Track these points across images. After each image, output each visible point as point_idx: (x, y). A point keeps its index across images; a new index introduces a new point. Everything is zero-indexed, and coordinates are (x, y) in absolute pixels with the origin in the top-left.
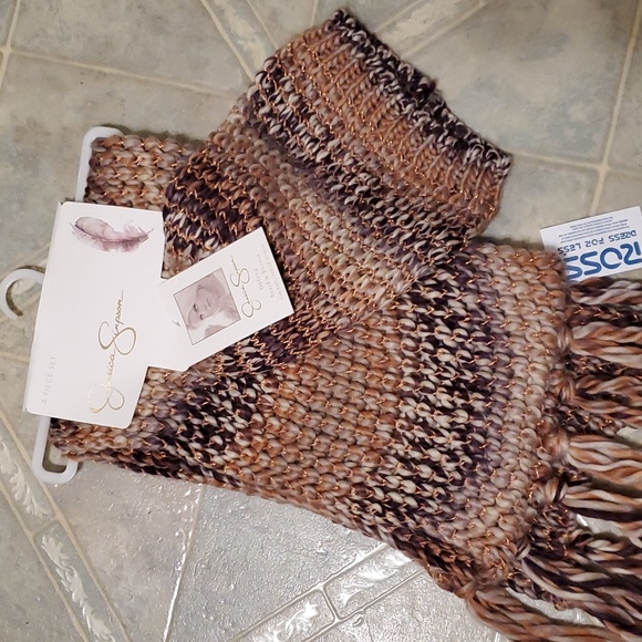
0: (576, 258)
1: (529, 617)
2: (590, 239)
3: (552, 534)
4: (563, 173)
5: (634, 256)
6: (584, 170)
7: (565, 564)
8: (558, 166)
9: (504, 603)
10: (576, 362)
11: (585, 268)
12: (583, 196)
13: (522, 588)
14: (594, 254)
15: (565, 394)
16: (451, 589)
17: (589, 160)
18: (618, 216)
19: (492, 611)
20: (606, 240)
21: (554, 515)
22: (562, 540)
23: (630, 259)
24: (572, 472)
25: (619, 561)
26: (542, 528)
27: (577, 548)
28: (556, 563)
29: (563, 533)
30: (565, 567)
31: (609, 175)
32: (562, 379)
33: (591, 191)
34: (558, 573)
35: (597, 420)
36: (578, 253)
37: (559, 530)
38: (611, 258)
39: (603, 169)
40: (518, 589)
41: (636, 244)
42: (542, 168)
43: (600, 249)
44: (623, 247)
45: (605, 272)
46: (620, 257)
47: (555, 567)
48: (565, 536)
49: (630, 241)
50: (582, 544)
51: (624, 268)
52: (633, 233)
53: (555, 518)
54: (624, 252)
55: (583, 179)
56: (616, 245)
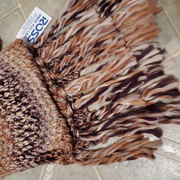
0: (30, 36)
1: (97, 153)
2: (30, 27)
3: (84, 121)
4: (10, 16)
5: (45, 21)
6: (15, 11)
7: (93, 127)
8: (8, 16)
9: (87, 154)
10: (51, 65)
11: (34, 36)
12: (20, 17)
13: (88, 145)
14: (34, 30)
15: (52, 77)
16: (68, 164)
17: (14, 7)
18: (32, 14)
19: (86, 160)
20: (34, 24)
21: (80, 115)
22: (88, 120)
23: (44, 23)
24: (75, 98)
25: (108, 113)
26: (80, 122)
27: (93, 119)
28: (90, 130)
29: (87, 118)
30: (93, 128)
31: (22, 6)
32: (48, 73)
33: (21, 14)
34: (92, 132)
35: (70, 76)
36: (30, 34)
37: (85, 118)
38: (39, 27)
39: (20, 6)
40: (87, 147)
41: (43, 17)
42: (4, 20)
43: (34, 28)
44: (40, 21)
45: (40, 33)
46: (41, 25)
47: (90, 131)
48: (88, 118)
49: (41, 18)
50: (93, 117)
51: (45, 27)
52: (40, 15)
53: (81, 116)
54: (41, 22)
55: (17, 13)
56: (38, 22)
